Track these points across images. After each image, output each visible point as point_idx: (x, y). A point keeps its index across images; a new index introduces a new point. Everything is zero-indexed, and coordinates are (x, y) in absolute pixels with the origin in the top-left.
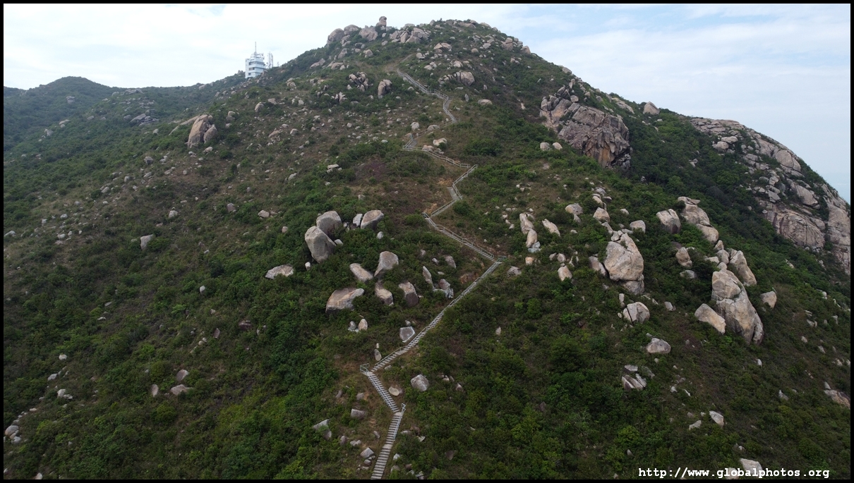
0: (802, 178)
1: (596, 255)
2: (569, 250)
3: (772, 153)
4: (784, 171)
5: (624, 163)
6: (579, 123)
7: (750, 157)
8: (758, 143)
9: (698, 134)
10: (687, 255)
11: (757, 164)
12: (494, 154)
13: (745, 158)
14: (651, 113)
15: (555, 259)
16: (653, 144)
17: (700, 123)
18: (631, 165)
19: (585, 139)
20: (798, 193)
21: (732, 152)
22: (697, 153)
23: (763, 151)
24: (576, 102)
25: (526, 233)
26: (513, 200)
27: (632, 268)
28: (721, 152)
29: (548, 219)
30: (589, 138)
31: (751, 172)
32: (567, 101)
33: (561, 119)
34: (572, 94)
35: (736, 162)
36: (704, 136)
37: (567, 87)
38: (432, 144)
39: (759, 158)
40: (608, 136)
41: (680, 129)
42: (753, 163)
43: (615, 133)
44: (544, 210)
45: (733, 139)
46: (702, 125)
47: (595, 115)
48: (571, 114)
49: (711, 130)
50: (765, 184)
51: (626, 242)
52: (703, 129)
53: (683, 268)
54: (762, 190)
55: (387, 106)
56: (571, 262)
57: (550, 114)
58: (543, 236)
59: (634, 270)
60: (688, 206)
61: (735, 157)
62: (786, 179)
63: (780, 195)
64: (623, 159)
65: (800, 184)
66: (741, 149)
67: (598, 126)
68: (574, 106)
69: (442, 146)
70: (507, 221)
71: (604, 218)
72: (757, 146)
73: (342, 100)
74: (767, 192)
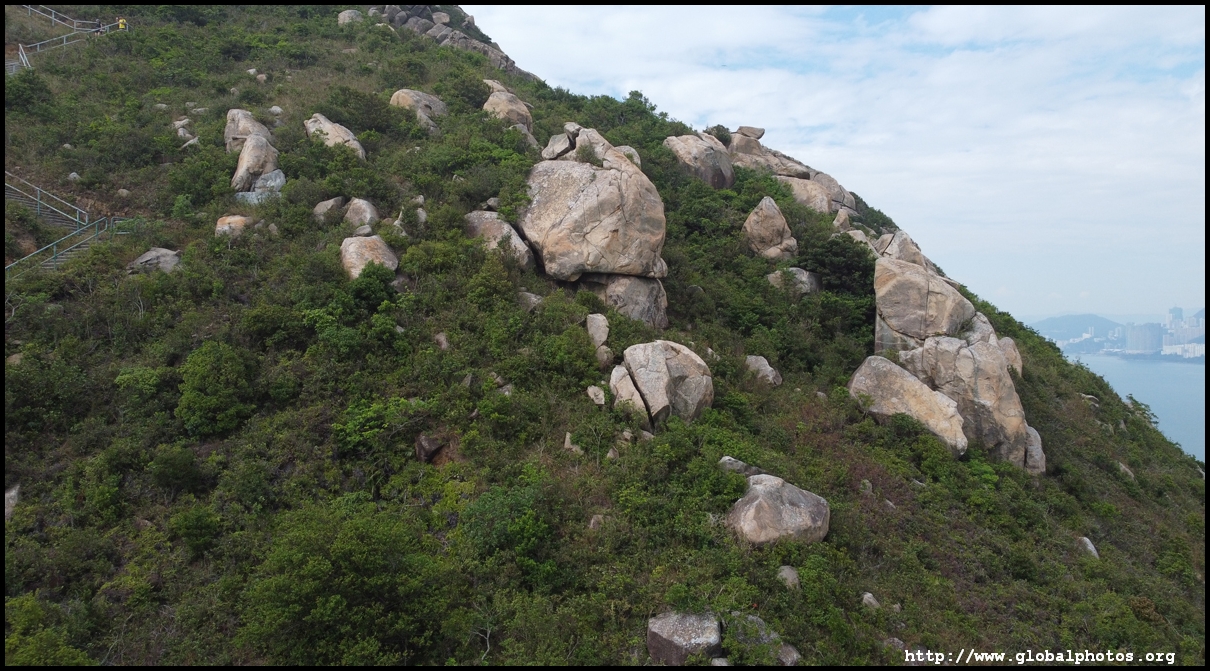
1: (492, 202)
2: (391, 190)
10: (780, 222)
15: (338, 219)
25: (239, 147)
27: (627, 224)
29: (324, 117)
34: (437, 10)
51: (599, 149)
53: (771, 264)
56: (394, 225)
59: (633, 232)
60: (737, 138)
68: (440, 29)
70: (181, 132)
71: (514, 115)
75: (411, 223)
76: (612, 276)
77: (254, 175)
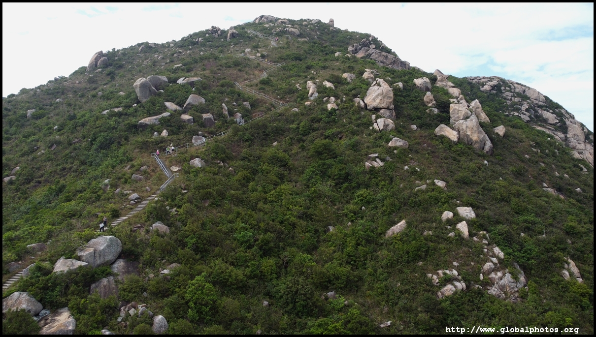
0: (546, 107)
1: (359, 96)
2: (339, 95)
3: (524, 91)
4: (533, 102)
7: (507, 94)
10: (432, 98)
11: (513, 98)
13: (504, 95)
15: (327, 100)
17: (472, 78)
20: (544, 116)
21: (494, 92)
22: (469, 94)
23: (517, 90)
25: (309, 89)
27: (384, 98)
28: (486, 93)
29: (327, 81)
31: (508, 104)
32: (367, 48)
34: (371, 44)
35: (497, 98)
36: (475, 84)
37: (367, 39)
38: (256, 56)
39: (514, 95)
42: (509, 98)
45: (495, 83)
47: (387, 56)
48: (370, 55)
49: (480, 81)
50: (518, 110)
52: (474, 81)
53: (429, 107)
54: (516, 114)
55: (232, 44)
56: (338, 101)
58: (321, 89)
61: (496, 95)
62: (534, 108)
63: (530, 117)
65: (545, 110)
66: (501, 90)
68: (372, 51)
70: (298, 87)
72: (512, 87)
73: (201, 42)
74: (520, 115)
75: (342, 101)
76: (381, 109)
77: (312, 94)
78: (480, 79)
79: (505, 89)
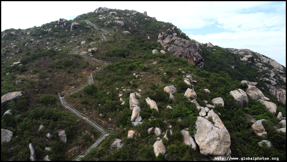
1: (187, 129)
2: (164, 124)
3: (269, 62)
4: (276, 70)
5: (201, 66)
6: (177, 45)
7: (259, 64)
8: (262, 58)
9: (233, 54)
10: (262, 127)
11: (263, 67)
12: (124, 57)
14: (211, 47)
15: (153, 133)
16: (214, 58)
17: (233, 50)
18: (204, 67)
19: (181, 54)
21: (250, 62)
22: (234, 63)
23: (265, 61)
24: (176, 36)
25: (132, 108)
26: (129, 83)
27: (221, 144)
28: (245, 62)
29: (149, 97)
30: (182, 53)
31: (260, 71)
32: (171, 35)
33: (168, 44)
34: (174, 32)
35: (253, 67)
36: (236, 55)
37: (171, 29)
38: (87, 51)
39: (263, 65)
40: (192, 52)
41: (224, 52)
42: (261, 67)
43: (196, 51)
44: (149, 90)
45: (250, 56)
46: (234, 51)
47: (185, 42)
48: (173, 41)
49: (239, 53)
50: (268, 77)
51: (213, 118)
52: (235, 53)
53: (260, 138)
54: (267, 79)
55: (73, 34)
56: (165, 136)
57: (163, 42)
58: (145, 111)
59: (222, 145)
60: (250, 87)
61: (251, 64)
63: (276, 82)
64: (200, 64)
66: (254, 61)
67: (187, 48)
68: (175, 38)
69: (93, 52)
70: (121, 99)
71: (192, 96)
72: (261, 59)
73: (50, 32)
74: (270, 81)
75: (169, 136)
76: (216, 156)
77: (135, 118)
78: (239, 52)
79: (257, 60)
